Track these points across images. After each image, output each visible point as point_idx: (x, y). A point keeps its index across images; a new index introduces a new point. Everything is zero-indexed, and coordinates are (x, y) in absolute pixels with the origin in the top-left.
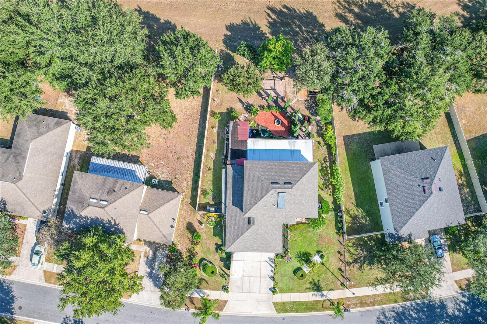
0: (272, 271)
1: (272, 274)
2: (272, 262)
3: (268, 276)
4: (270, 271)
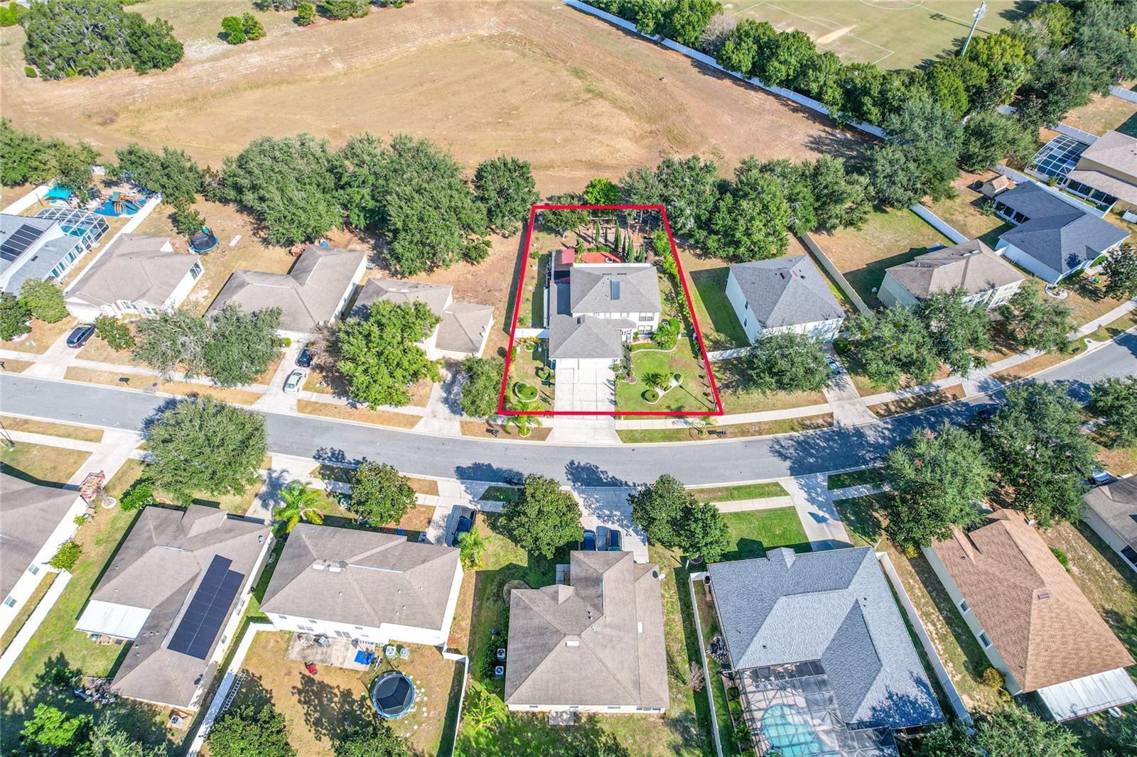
0: (612, 394)
1: (613, 398)
2: (611, 384)
3: (606, 399)
4: (609, 394)
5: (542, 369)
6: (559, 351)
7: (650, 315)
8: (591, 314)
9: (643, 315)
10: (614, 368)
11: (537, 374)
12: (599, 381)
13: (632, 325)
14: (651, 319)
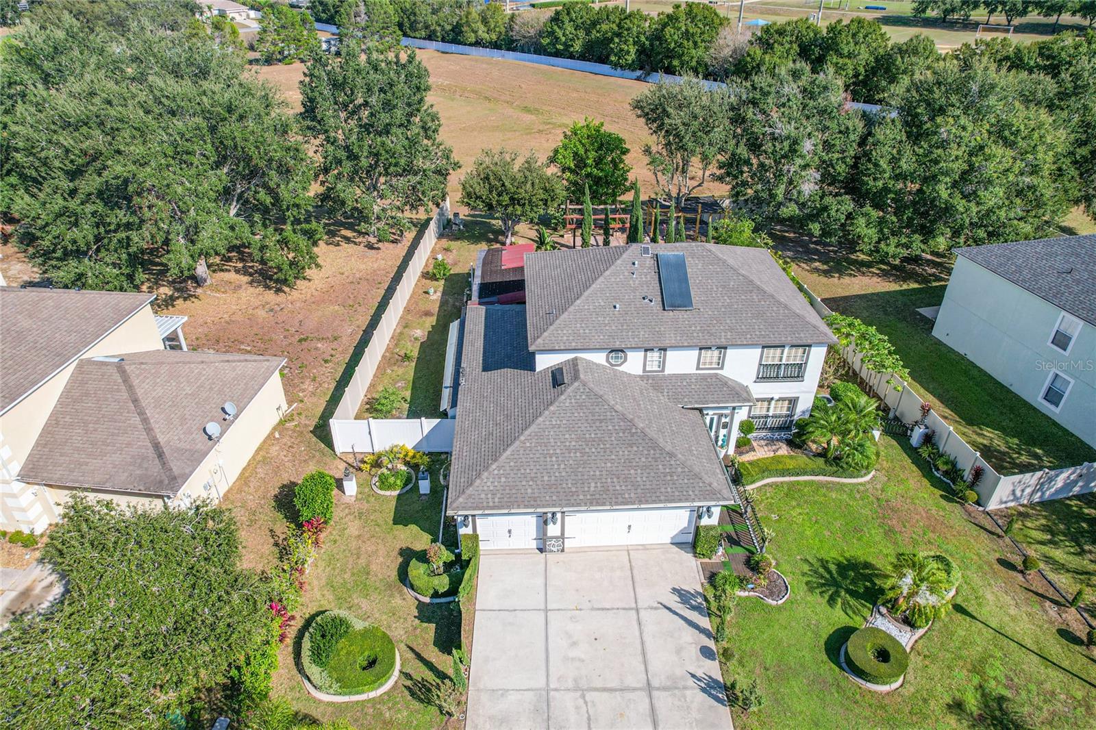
0: (706, 652)
1: (712, 669)
2: (693, 608)
3: (691, 682)
4: (694, 651)
5: (423, 557)
6: (487, 482)
7: (790, 356)
8: (599, 358)
9: (772, 356)
10: (694, 542)
11: (403, 575)
12: (646, 597)
13: (739, 394)
14: (797, 372)
